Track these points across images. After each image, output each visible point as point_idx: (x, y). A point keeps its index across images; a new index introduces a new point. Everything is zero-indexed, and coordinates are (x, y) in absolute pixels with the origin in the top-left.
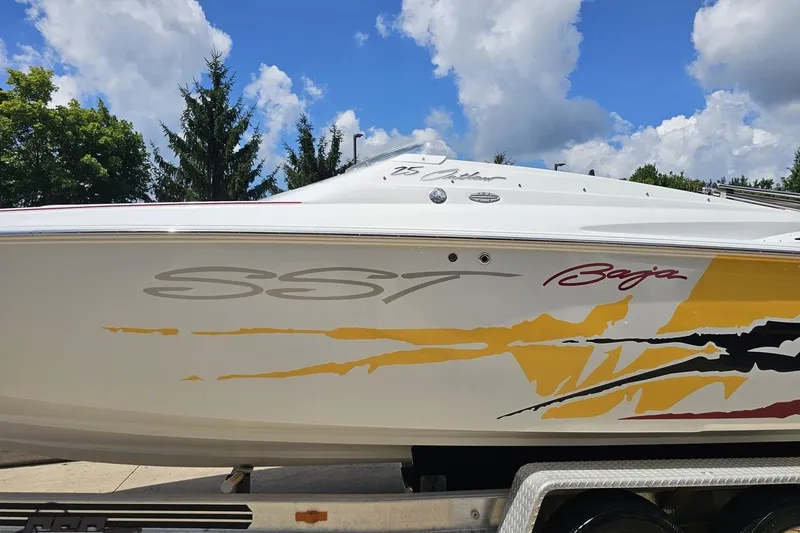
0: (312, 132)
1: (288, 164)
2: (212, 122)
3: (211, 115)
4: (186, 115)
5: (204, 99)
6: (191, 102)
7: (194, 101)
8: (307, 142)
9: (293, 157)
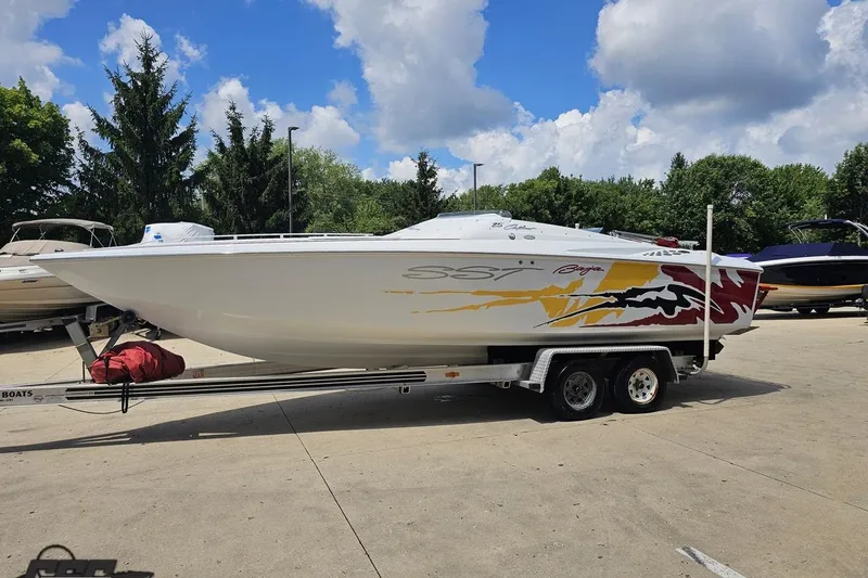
0: (242, 120)
1: (214, 151)
2: (145, 110)
3: (143, 100)
4: (117, 99)
5: (135, 83)
6: (121, 86)
7: (125, 85)
8: (236, 131)
9: (221, 145)
